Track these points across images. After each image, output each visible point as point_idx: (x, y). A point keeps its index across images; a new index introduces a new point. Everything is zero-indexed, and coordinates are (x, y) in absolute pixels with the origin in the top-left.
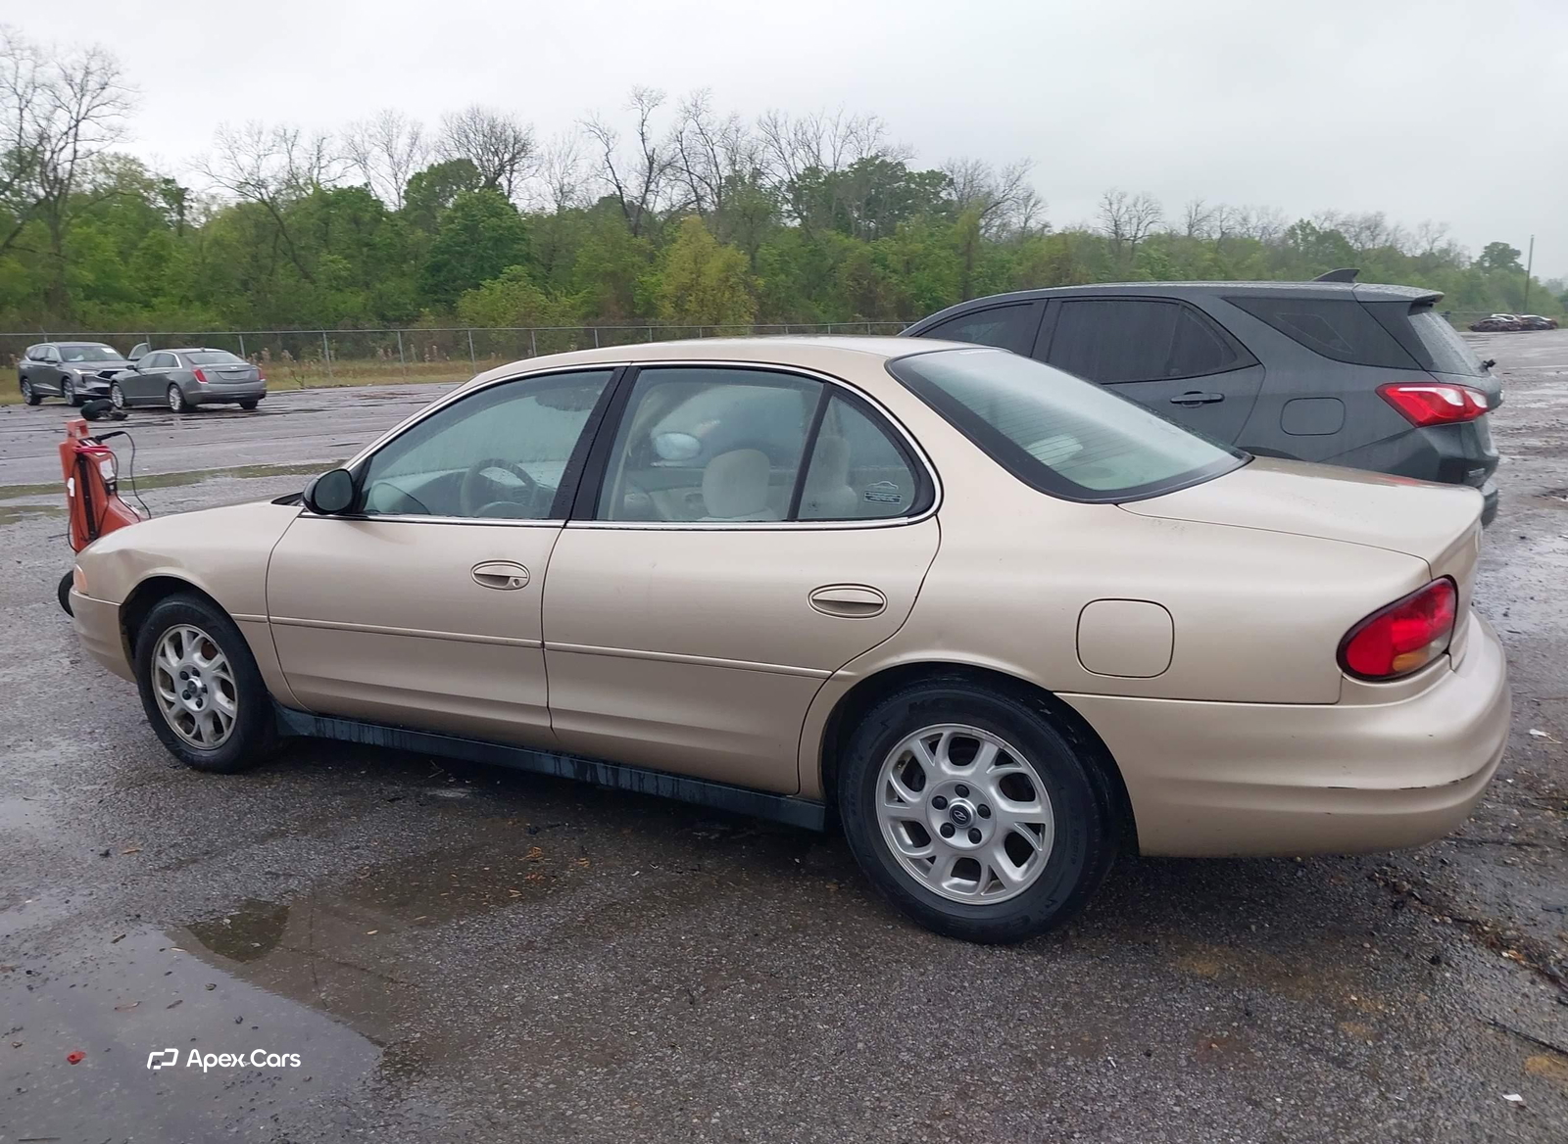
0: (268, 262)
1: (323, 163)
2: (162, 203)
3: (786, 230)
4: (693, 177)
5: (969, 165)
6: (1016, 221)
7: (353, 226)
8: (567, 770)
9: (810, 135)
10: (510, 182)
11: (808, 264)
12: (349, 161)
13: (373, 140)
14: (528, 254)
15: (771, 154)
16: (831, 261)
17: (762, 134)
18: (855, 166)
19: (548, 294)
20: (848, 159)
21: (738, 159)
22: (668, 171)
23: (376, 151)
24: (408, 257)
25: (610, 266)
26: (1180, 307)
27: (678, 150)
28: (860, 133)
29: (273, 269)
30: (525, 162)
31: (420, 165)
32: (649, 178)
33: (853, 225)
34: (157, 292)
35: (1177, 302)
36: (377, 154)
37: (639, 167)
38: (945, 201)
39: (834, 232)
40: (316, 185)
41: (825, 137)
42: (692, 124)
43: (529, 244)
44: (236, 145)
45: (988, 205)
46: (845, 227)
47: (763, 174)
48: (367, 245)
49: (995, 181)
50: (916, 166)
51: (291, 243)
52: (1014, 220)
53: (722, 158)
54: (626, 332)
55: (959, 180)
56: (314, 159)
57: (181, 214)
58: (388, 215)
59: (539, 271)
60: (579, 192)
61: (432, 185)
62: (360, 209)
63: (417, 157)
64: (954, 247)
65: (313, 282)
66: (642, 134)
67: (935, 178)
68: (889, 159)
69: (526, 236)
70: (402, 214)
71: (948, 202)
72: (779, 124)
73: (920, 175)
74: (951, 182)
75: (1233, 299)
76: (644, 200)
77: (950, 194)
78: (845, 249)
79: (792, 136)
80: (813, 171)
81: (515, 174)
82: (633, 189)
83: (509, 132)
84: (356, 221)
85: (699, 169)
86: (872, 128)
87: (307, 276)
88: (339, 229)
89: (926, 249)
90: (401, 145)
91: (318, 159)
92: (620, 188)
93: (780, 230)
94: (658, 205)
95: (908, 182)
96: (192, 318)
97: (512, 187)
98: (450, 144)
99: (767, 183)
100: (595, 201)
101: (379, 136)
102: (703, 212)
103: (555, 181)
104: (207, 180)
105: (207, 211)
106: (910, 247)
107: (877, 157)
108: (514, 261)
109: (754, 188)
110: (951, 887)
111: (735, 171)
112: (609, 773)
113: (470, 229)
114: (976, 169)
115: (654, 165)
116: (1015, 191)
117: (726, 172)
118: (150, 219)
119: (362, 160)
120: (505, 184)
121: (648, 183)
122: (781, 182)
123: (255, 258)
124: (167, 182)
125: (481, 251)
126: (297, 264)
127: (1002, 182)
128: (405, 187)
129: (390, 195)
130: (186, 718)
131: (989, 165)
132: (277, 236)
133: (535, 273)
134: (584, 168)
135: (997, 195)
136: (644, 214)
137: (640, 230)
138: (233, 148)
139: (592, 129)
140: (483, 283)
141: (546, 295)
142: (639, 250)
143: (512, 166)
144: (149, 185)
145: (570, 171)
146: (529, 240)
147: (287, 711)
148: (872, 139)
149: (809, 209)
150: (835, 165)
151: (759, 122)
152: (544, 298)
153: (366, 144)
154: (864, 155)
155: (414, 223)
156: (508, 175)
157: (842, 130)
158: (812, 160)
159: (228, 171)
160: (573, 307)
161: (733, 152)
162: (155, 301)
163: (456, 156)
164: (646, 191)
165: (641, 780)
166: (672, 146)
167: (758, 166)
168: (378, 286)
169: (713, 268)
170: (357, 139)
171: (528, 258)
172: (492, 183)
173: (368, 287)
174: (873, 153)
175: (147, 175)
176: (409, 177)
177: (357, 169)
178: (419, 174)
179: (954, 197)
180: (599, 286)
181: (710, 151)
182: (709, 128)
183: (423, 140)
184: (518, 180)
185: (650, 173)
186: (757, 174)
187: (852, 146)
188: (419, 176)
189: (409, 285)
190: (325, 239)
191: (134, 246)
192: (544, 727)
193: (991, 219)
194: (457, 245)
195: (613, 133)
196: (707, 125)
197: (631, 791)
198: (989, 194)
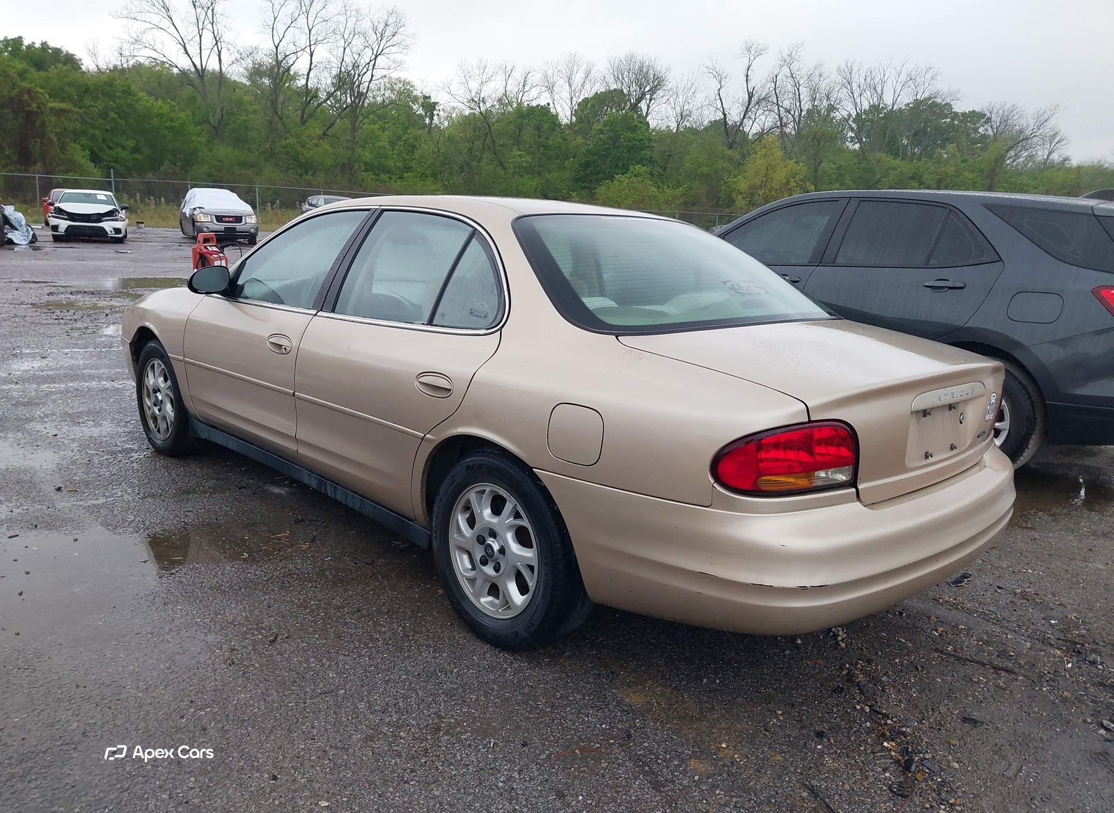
0: (478, 153)
1: (527, 88)
2: (421, 111)
3: (847, 151)
4: (781, 109)
5: (1006, 108)
6: (1041, 154)
7: (537, 132)
8: (314, 484)
9: (877, 80)
10: (648, 107)
11: (859, 178)
12: (543, 88)
13: (560, 74)
14: (651, 157)
15: (844, 93)
16: (878, 177)
17: (839, 79)
18: (911, 105)
19: (658, 187)
20: (905, 99)
21: (818, 96)
22: (764, 103)
23: (561, 81)
24: (570, 156)
25: (705, 169)
26: (948, 210)
27: (772, 89)
28: (918, 79)
29: (480, 158)
30: (660, 93)
31: (588, 93)
32: (748, 107)
33: (901, 150)
34: (408, 169)
35: (946, 206)
36: (561, 83)
37: (741, 101)
38: (981, 135)
39: (884, 155)
40: (520, 104)
41: (889, 83)
42: (786, 70)
43: (652, 151)
44: (469, 75)
45: (1019, 140)
46: (894, 149)
47: (836, 108)
48: (544, 146)
49: (1026, 120)
50: (960, 107)
51: (494, 141)
52: (1040, 153)
53: (805, 93)
54: (710, 217)
55: (996, 119)
56: (521, 85)
57: (432, 119)
58: (560, 125)
59: (658, 170)
60: (694, 116)
61: (593, 106)
62: (542, 120)
63: (588, 87)
64: (981, 171)
65: (505, 169)
66: (747, 76)
67: (975, 117)
68: (939, 100)
69: (651, 144)
70: (571, 126)
71: (983, 136)
72: (854, 71)
73: (964, 114)
74: (989, 120)
75: (992, 207)
76: (741, 124)
77: (986, 130)
78: (891, 168)
79: (862, 80)
80: (875, 108)
81: (653, 101)
82: (734, 116)
83: (651, 72)
84: (538, 128)
85: (786, 104)
86: (929, 76)
87: (501, 165)
88: (528, 134)
89: (956, 171)
90: (578, 79)
91: (524, 86)
92: (725, 115)
93: (842, 151)
94: (752, 128)
95: (953, 119)
96: (426, 188)
97: (650, 110)
98: (611, 80)
99: (838, 115)
100: (706, 123)
101: (564, 71)
102: (783, 134)
103: (677, 108)
104: (448, 97)
105: (449, 118)
106: (943, 169)
107: (930, 98)
108: (641, 162)
109: (827, 119)
110: (485, 602)
111: (813, 105)
112: (332, 489)
113: (615, 139)
114: (1011, 112)
115: (753, 99)
116: (1042, 130)
117: (806, 106)
118: (412, 121)
119: (550, 89)
120: (644, 108)
121: (746, 112)
122: (850, 115)
123: (470, 150)
124: (426, 98)
125: (618, 154)
126: (496, 156)
127: (1032, 122)
128: (576, 107)
129: (564, 112)
130: (155, 418)
131: (1023, 109)
132: (486, 137)
133: (654, 172)
134: (700, 98)
135: (1028, 132)
136: (739, 134)
137: (735, 146)
138: (467, 77)
139: (711, 71)
140: (616, 176)
141: (658, 188)
142: (731, 160)
143: (652, 95)
144: (415, 99)
145: (690, 101)
146: (653, 147)
147: (195, 421)
148: (927, 84)
149: (868, 136)
150: (893, 104)
151: (839, 70)
152: (655, 189)
153: (555, 77)
154: (919, 97)
155: (576, 133)
156: (648, 102)
157: (903, 78)
158: (875, 99)
159: (461, 92)
160: (674, 198)
161: (814, 91)
162: (406, 175)
163: (613, 87)
164: (744, 117)
165: (346, 497)
166: (768, 85)
167: (832, 103)
168: (547, 175)
169: (780, 175)
170: (550, 73)
171: (651, 161)
172: (635, 107)
173: (540, 175)
174: (926, 95)
175: (415, 93)
176: (580, 100)
177: (547, 94)
178: (588, 98)
179: (990, 132)
180: (696, 184)
181: (797, 91)
182: (798, 73)
183: (593, 74)
184: (654, 106)
185: (749, 105)
186: (832, 108)
187: (910, 89)
188: (586, 100)
189: (568, 175)
190: (518, 142)
191: (399, 138)
192: (294, 450)
193: (1020, 151)
194: (603, 150)
195: (725, 74)
196: (797, 71)
197: (341, 503)
198: (1021, 132)
